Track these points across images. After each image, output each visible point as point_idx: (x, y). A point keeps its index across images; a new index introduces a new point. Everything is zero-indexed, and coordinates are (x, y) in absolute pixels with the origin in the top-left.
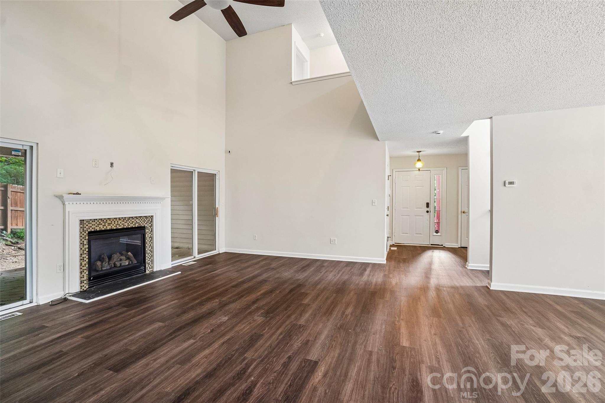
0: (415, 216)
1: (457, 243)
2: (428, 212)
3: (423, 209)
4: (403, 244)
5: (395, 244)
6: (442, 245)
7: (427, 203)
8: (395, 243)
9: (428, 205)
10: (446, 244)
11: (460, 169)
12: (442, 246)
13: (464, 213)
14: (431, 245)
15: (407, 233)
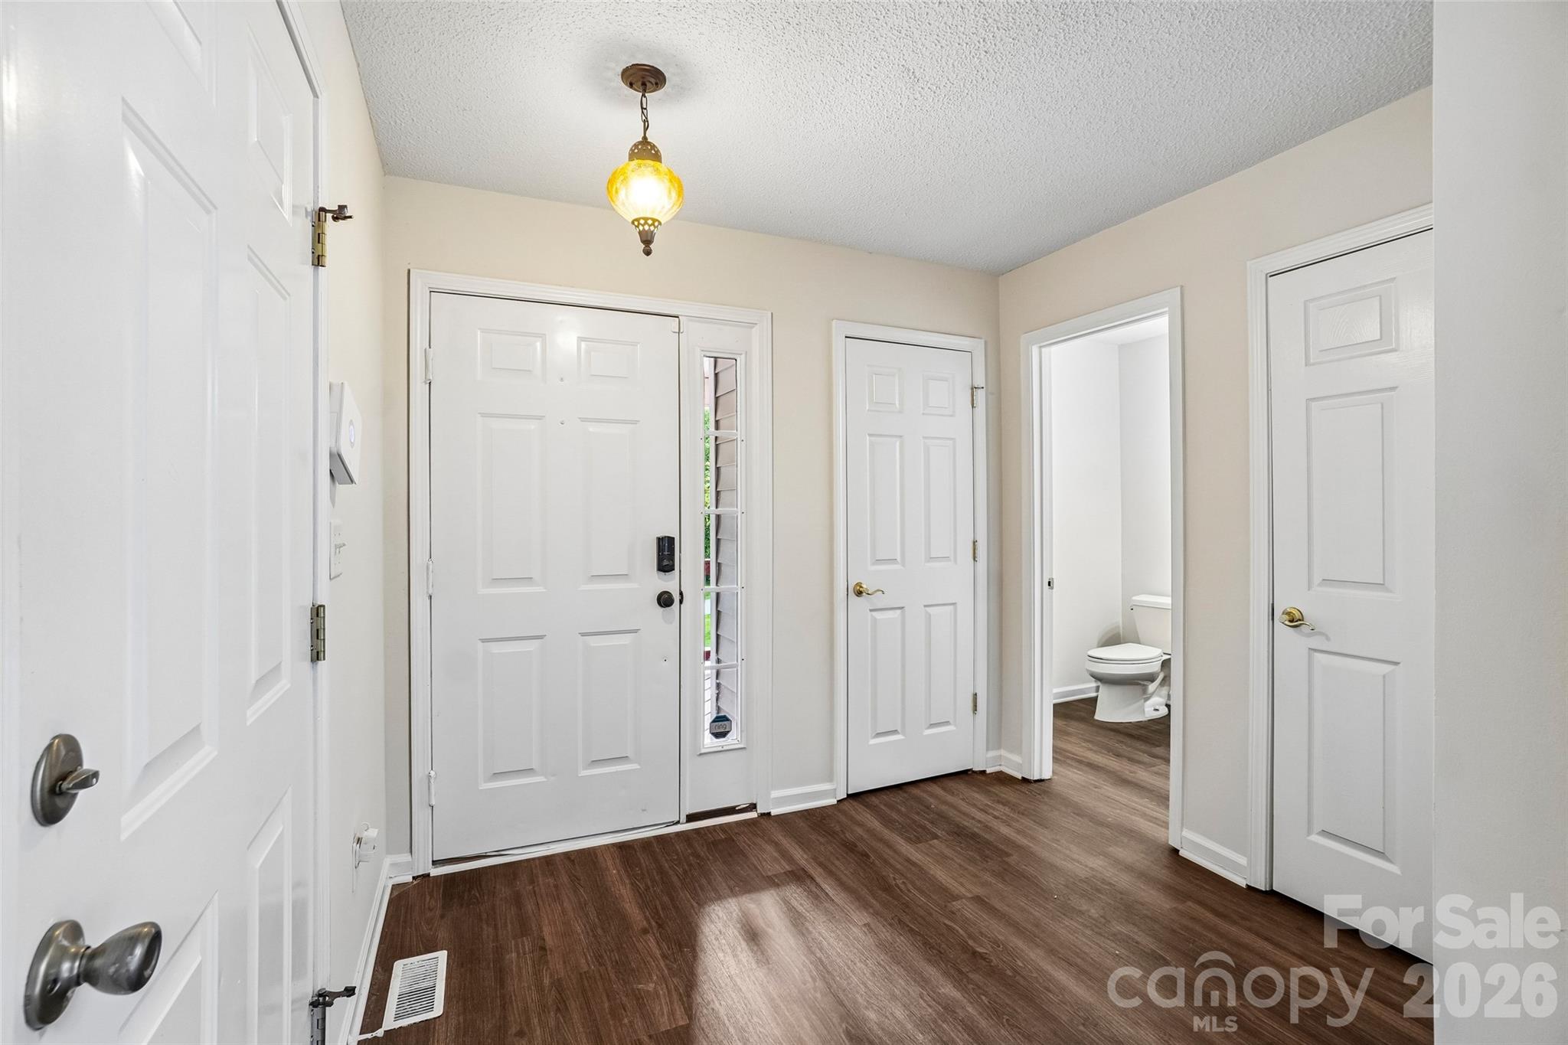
0: (583, 635)
1: (830, 778)
2: (665, 600)
3: (635, 586)
4: (499, 853)
5: (436, 872)
6: (753, 807)
7: (660, 541)
8: (435, 863)
9: (666, 554)
10: (775, 794)
11: (839, 330)
12: (753, 815)
13: (859, 593)
14: (691, 818)
15: (530, 771)
